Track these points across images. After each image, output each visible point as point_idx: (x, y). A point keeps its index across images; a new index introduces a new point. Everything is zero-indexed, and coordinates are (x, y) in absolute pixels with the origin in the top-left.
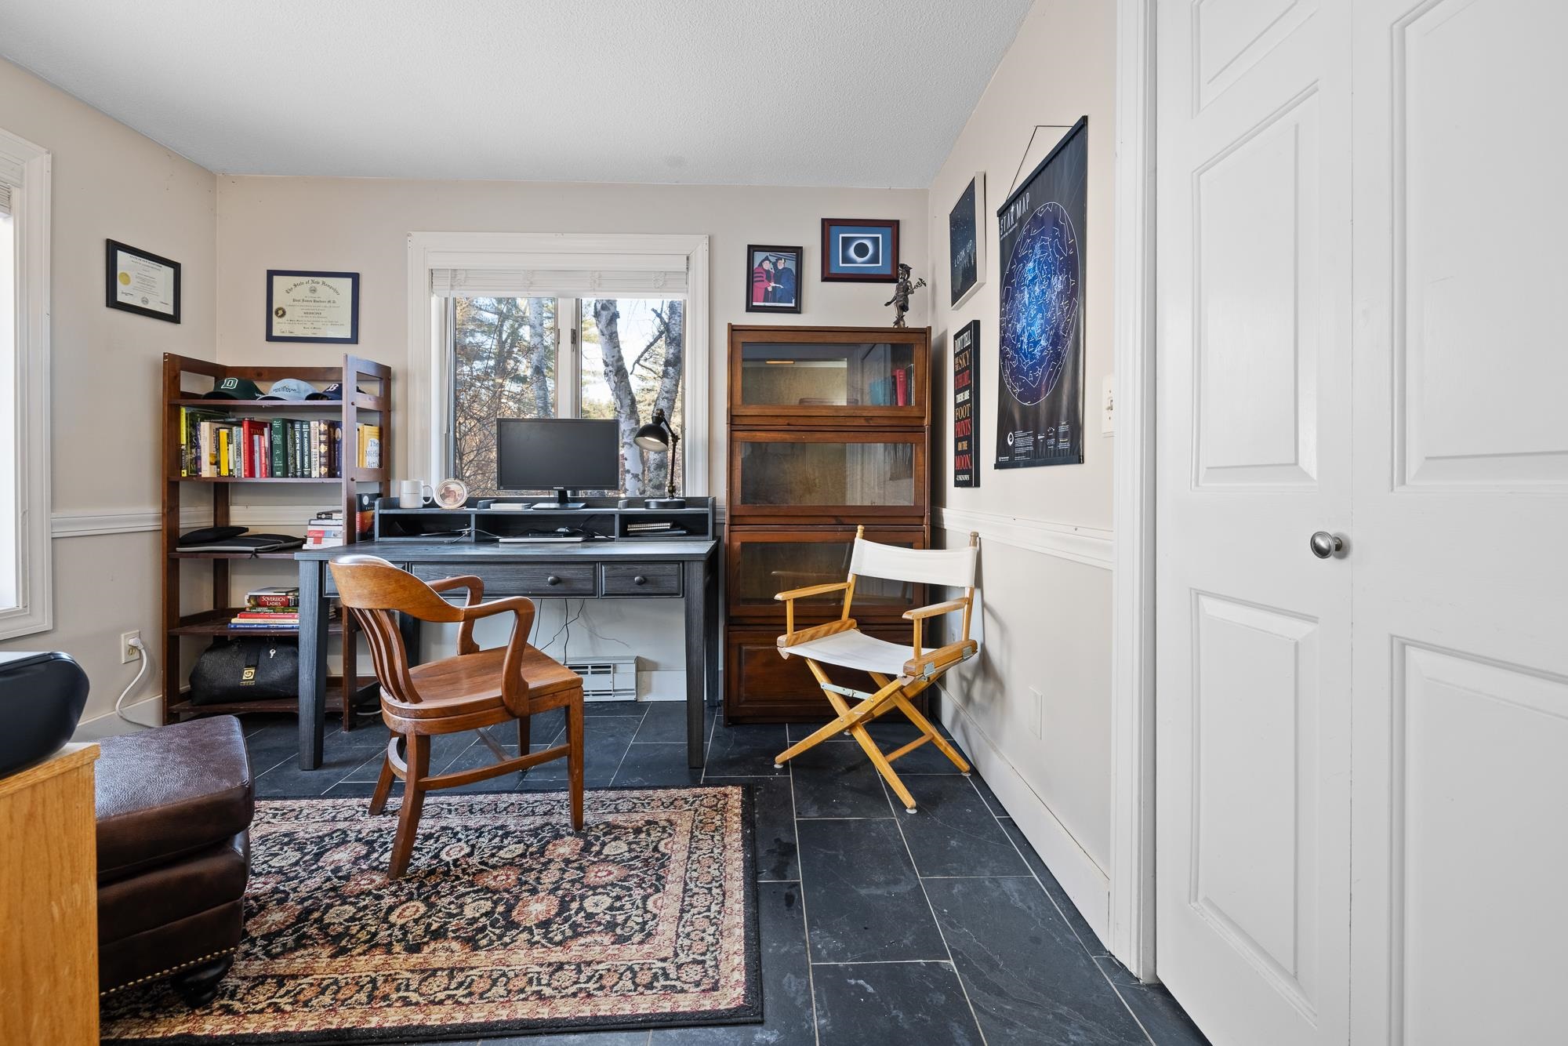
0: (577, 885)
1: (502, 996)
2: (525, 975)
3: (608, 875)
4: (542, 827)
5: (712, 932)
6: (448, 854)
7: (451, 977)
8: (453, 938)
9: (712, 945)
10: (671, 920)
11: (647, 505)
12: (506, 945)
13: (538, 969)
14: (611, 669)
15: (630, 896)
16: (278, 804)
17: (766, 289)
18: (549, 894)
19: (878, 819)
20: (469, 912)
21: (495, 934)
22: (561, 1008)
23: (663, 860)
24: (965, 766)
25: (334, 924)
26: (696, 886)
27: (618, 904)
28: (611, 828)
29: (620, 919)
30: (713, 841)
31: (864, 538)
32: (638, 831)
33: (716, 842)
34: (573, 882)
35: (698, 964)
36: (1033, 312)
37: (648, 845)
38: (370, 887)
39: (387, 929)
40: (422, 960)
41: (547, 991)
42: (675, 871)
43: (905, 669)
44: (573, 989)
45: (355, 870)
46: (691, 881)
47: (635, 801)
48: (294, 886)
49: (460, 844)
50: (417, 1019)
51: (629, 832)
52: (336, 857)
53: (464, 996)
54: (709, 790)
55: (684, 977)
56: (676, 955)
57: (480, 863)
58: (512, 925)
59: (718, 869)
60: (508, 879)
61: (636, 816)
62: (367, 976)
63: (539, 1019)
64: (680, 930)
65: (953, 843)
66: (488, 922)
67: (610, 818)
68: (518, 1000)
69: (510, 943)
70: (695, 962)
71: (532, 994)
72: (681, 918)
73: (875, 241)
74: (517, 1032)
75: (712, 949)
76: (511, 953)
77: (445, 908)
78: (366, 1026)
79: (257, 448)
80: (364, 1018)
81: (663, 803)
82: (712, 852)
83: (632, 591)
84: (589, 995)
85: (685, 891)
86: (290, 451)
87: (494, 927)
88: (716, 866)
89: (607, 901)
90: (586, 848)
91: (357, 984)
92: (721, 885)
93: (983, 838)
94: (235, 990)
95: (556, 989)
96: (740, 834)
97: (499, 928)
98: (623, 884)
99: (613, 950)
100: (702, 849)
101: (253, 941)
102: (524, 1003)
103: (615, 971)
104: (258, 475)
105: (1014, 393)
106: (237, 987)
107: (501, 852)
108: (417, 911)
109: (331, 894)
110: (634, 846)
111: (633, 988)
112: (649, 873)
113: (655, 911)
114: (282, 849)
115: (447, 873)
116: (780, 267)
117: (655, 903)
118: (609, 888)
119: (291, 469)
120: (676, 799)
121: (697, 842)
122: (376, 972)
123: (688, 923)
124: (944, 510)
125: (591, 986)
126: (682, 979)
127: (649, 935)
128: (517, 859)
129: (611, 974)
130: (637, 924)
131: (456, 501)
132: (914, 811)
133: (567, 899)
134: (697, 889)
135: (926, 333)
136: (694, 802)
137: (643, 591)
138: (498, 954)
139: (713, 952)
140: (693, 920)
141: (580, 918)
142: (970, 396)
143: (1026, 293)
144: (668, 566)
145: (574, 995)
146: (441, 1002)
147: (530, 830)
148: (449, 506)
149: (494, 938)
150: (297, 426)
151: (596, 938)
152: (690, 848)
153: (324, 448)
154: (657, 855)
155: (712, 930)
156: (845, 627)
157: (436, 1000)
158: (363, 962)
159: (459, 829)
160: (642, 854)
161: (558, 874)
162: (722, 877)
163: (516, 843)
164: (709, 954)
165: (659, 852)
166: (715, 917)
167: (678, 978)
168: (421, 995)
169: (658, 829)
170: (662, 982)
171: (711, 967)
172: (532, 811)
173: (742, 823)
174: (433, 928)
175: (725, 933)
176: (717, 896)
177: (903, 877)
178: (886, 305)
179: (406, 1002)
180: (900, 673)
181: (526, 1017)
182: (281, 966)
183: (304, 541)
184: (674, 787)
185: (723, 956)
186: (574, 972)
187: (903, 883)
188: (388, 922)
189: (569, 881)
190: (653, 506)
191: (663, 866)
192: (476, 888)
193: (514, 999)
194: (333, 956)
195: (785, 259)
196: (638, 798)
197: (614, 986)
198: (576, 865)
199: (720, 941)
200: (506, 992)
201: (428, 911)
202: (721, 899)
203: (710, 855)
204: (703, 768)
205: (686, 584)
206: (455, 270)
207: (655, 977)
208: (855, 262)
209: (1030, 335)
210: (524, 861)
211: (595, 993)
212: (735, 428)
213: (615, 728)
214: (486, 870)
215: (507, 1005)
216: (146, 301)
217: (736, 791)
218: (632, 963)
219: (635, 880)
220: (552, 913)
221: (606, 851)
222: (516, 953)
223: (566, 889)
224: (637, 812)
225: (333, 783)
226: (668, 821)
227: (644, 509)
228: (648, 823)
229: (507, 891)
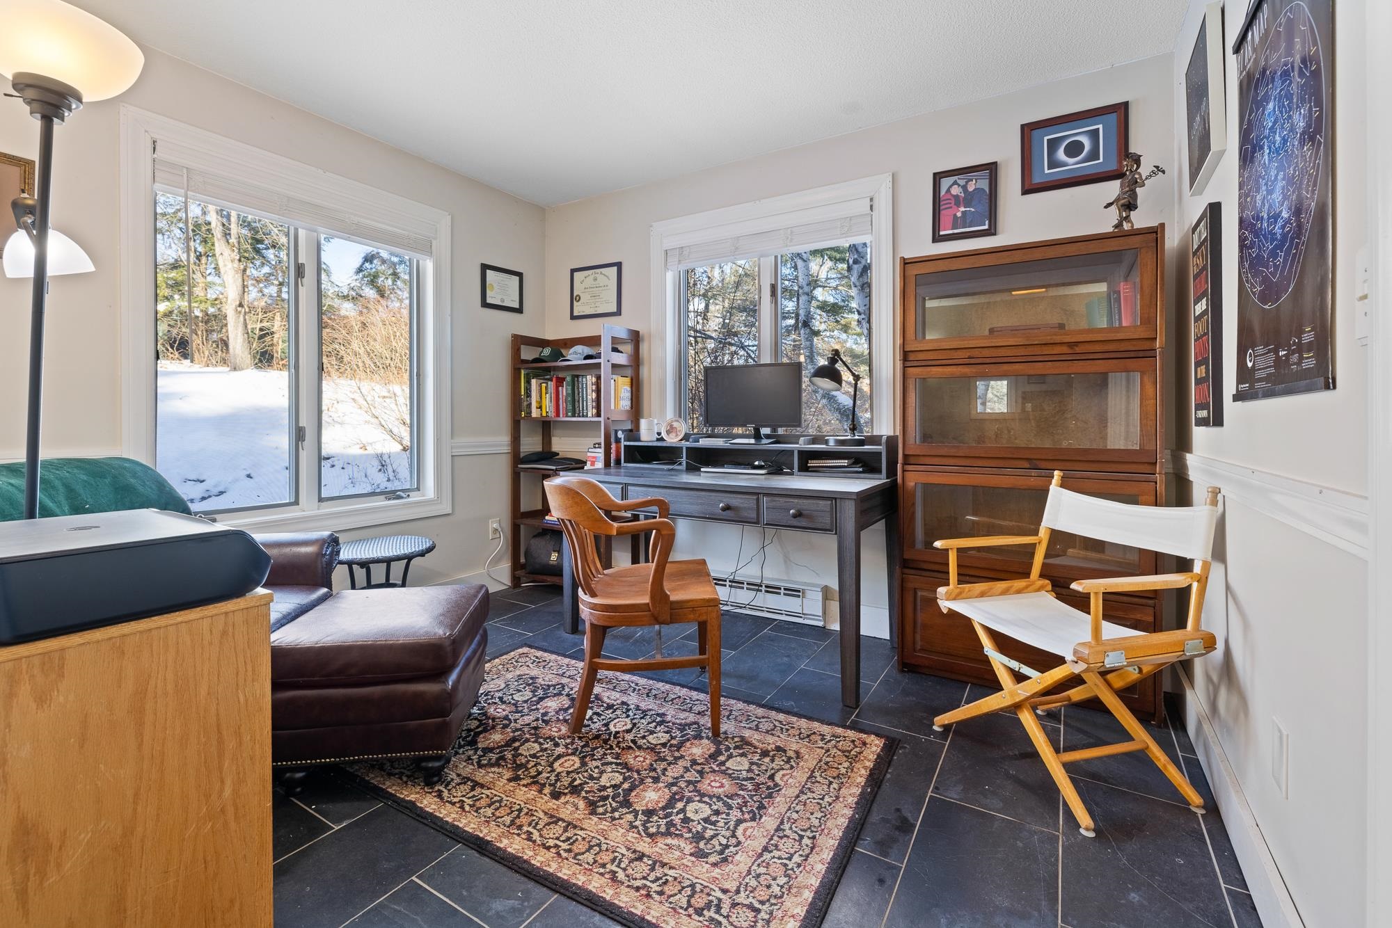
0: (691, 788)
1: (588, 863)
2: (613, 852)
3: (719, 787)
4: (690, 725)
5: (781, 884)
6: (615, 726)
7: (565, 830)
8: (584, 797)
9: (775, 897)
10: (751, 853)
11: (826, 442)
12: (614, 819)
13: (624, 851)
14: (801, 594)
15: (728, 814)
16: (539, 654)
17: (955, 215)
18: (666, 786)
19: (1034, 828)
20: (604, 781)
21: (611, 806)
22: (622, 896)
23: (773, 790)
24: (1194, 798)
25: (522, 755)
26: (791, 828)
27: (714, 818)
28: (745, 742)
29: (709, 833)
30: (829, 786)
31: (1062, 486)
32: (765, 753)
33: (832, 790)
34: (689, 783)
35: (752, 911)
36: (1273, 173)
37: (766, 770)
38: (556, 734)
39: (549, 773)
40: (555, 807)
41: (621, 875)
42: (779, 805)
43: (1075, 652)
44: (638, 883)
45: (554, 718)
46: (788, 822)
47: (777, 724)
48: (517, 717)
49: (626, 720)
50: (528, 854)
51: (756, 752)
52: (549, 704)
53: (565, 851)
54: (851, 734)
55: (733, 919)
56: (738, 892)
57: (632, 741)
58: (626, 803)
59: (820, 819)
60: (644, 761)
61: (770, 739)
62: (519, 805)
63: (602, 897)
64: (754, 867)
65: (1134, 897)
66: (612, 794)
67: (747, 734)
68: (597, 873)
69: (618, 819)
70: (751, 907)
71: (609, 873)
72: (761, 855)
73: (1094, 134)
74: (582, 901)
75: (773, 901)
76: (613, 827)
77: (591, 770)
78: (498, 844)
79: (561, 396)
80: (500, 839)
81: (801, 733)
82: (822, 799)
83: (790, 523)
84: (648, 896)
85: (778, 829)
86: (577, 398)
87: (613, 800)
88: (819, 815)
89: (706, 811)
90: (713, 756)
91: (511, 808)
92: (814, 838)
93: (1187, 907)
94: (450, 782)
95: (628, 876)
96: (860, 790)
97: (617, 802)
98: (728, 801)
99: (688, 860)
100: (814, 792)
101: (477, 749)
102: (600, 877)
103: (680, 882)
104: (561, 415)
105: (1254, 293)
106: (452, 780)
107: (651, 736)
108: (573, 765)
109: (533, 731)
110: (754, 767)
111: (685, 906)
112: (755, 798)
113: (741, 838)
114: (525, 688)
115: (605, 742)
116: (971, 188)
117: (745, 830)
118: (714, 800)
119: (577, 411)
120: (814, 733)
121: (813, 783)
122: (525, 803)
123: (764, 864)
124: (1188, 456)
125: (655, 887)
126: (731, 920)
127: (725, 860)
128: (659, 747)
129: (676, 883)
130: (721, 844)
131: (677, 435)
132: (1091, 835)
133: (677, 797)
134: (790, 832)
135: (1156, 233)
136: (830, 741)
137: (799, 524)
138: (604, 825)
139: (772, 905)
140: (771, 862)
141: (677, 819)
142: (1207, 305)
143: (1266, 147)
144: (821, 502)
145: (638, 889)
146: (548, 848)
147: (680, 725)
148: (672, 440)
149: (609, 809)
150: (580, 379)
151: (681, 843)
152: (803, 787)
153: (594, 395)
154: (771, 784)
155: (782, 880)
156: (1031, 588)
157: (547, 845)
158: (522, 792)
159: (632, 707)
160: (758, 778)
161: (682, 770)
162: (819, 829)
163: (665, 732)
164: (767, 905)
165: (774, 781)
166: (792, 869)
167: (727, 917)
168: (541, 836)
169: (784, 758)
170: (712, 913)
171: (763, 920)
172: (691, 708)
173: (867, 779)
174: (576, 783)
175: (794, 891)
176: (805, 847)
177: (1036, 914)
178: (1106, 207)
179: (529, 838)
180: (1069, 657)
181: (594, 890)
182: (480, 775)
183: (585, 463)
184: (818, 720)
185: (780, 914)
186: (649, 867)
187: (1032, 921)
188: (552, 767)
189: (686, 781)
190: (832, 443)
191: (770, 796)
192: (618, 761)
193: (595, 870)
194: (510, 780)
195: (976, 180)
196: (780, 722)
197: (672, 896)
198: (699, 768)
199: (785, 896)
200: (592, 861)
201: (580, 768)
202: (807, 851)
203: (819, 801)
204: (856, 708)
205: (838, 521)
206: (682, 248)
207: (708, 905)
208: (1065, 164)
209: (1270, 206)
210: (663, 750)
211: (654, 895)
212: (908, 364)
213: (794, 649)
214: (632, 748)
215: (588, 873)
216: (503, 300)
217: (877, 742)
218: (697, 881)
219: (739, 801)
220: (660, 805)
221: (728, 764)
222: (616, 829)
223: (680, 787)
224: (773, 735)
225: (577, 647)
226: (797, 753)
227: (824, 446)
228: (778, 749)
229: (638, 772)
